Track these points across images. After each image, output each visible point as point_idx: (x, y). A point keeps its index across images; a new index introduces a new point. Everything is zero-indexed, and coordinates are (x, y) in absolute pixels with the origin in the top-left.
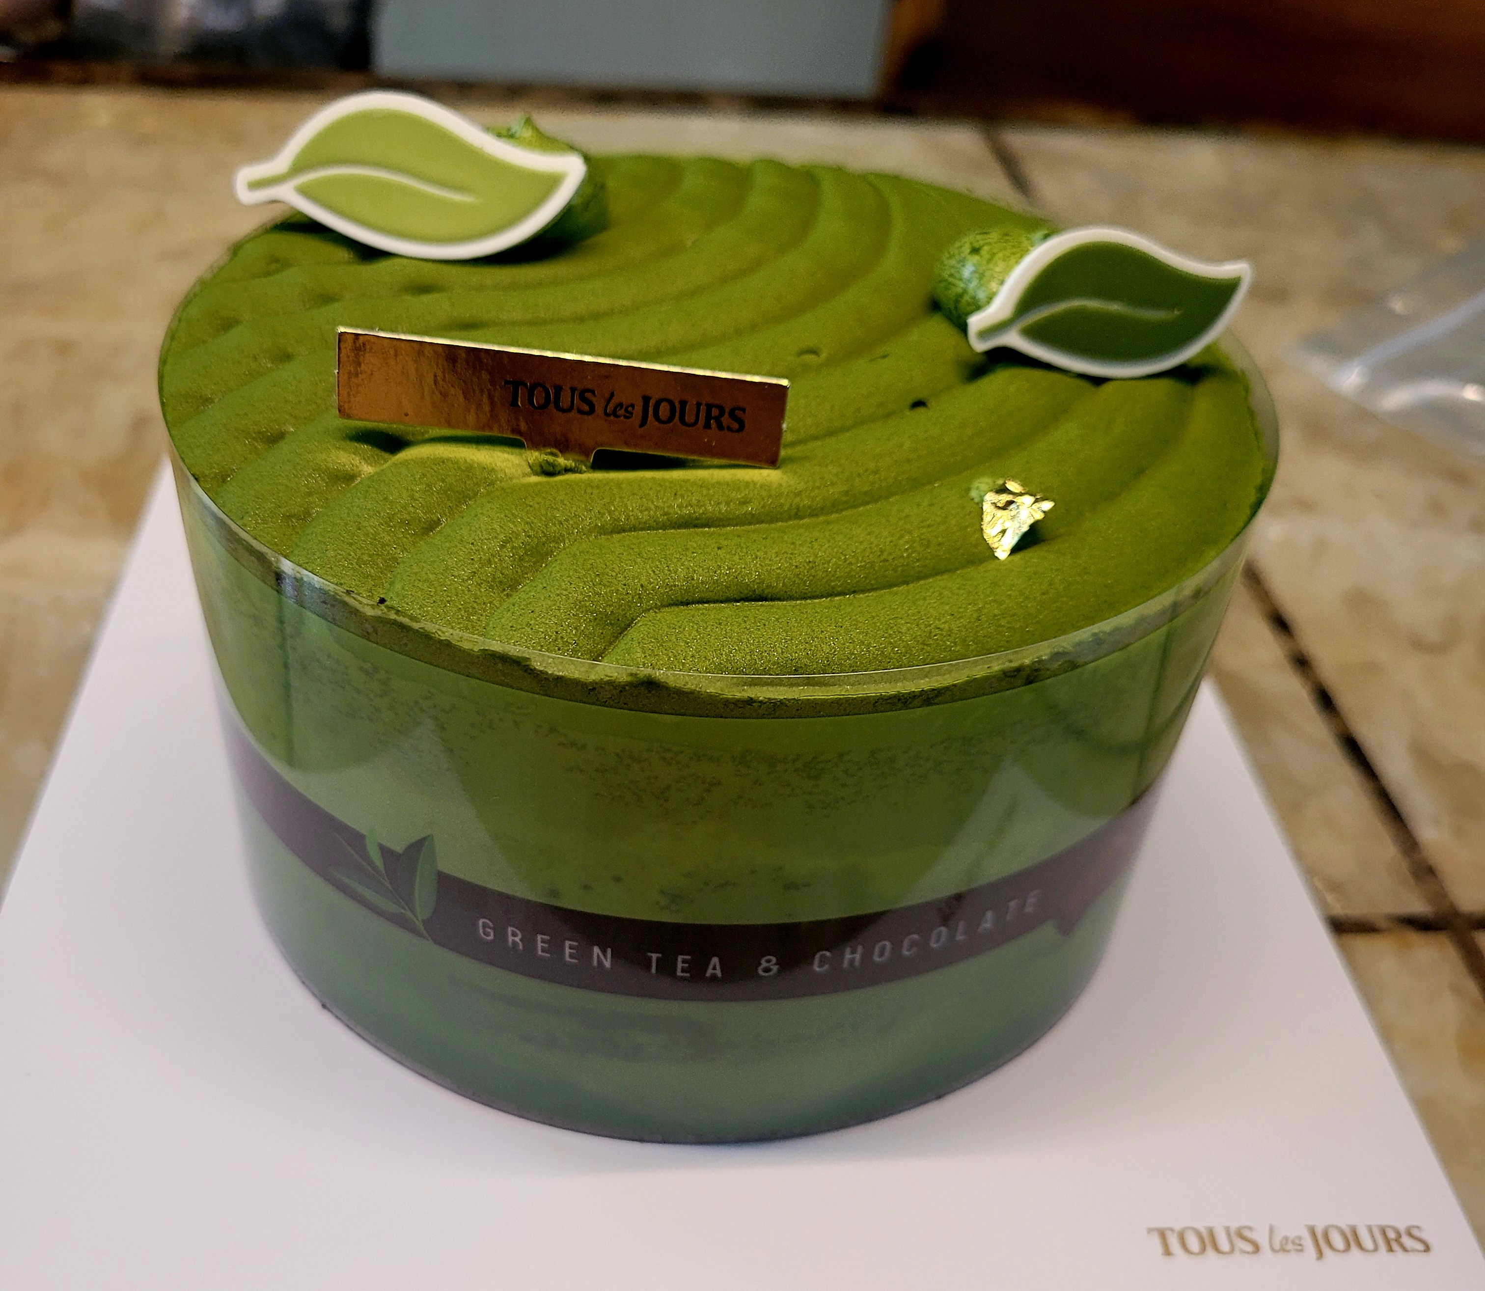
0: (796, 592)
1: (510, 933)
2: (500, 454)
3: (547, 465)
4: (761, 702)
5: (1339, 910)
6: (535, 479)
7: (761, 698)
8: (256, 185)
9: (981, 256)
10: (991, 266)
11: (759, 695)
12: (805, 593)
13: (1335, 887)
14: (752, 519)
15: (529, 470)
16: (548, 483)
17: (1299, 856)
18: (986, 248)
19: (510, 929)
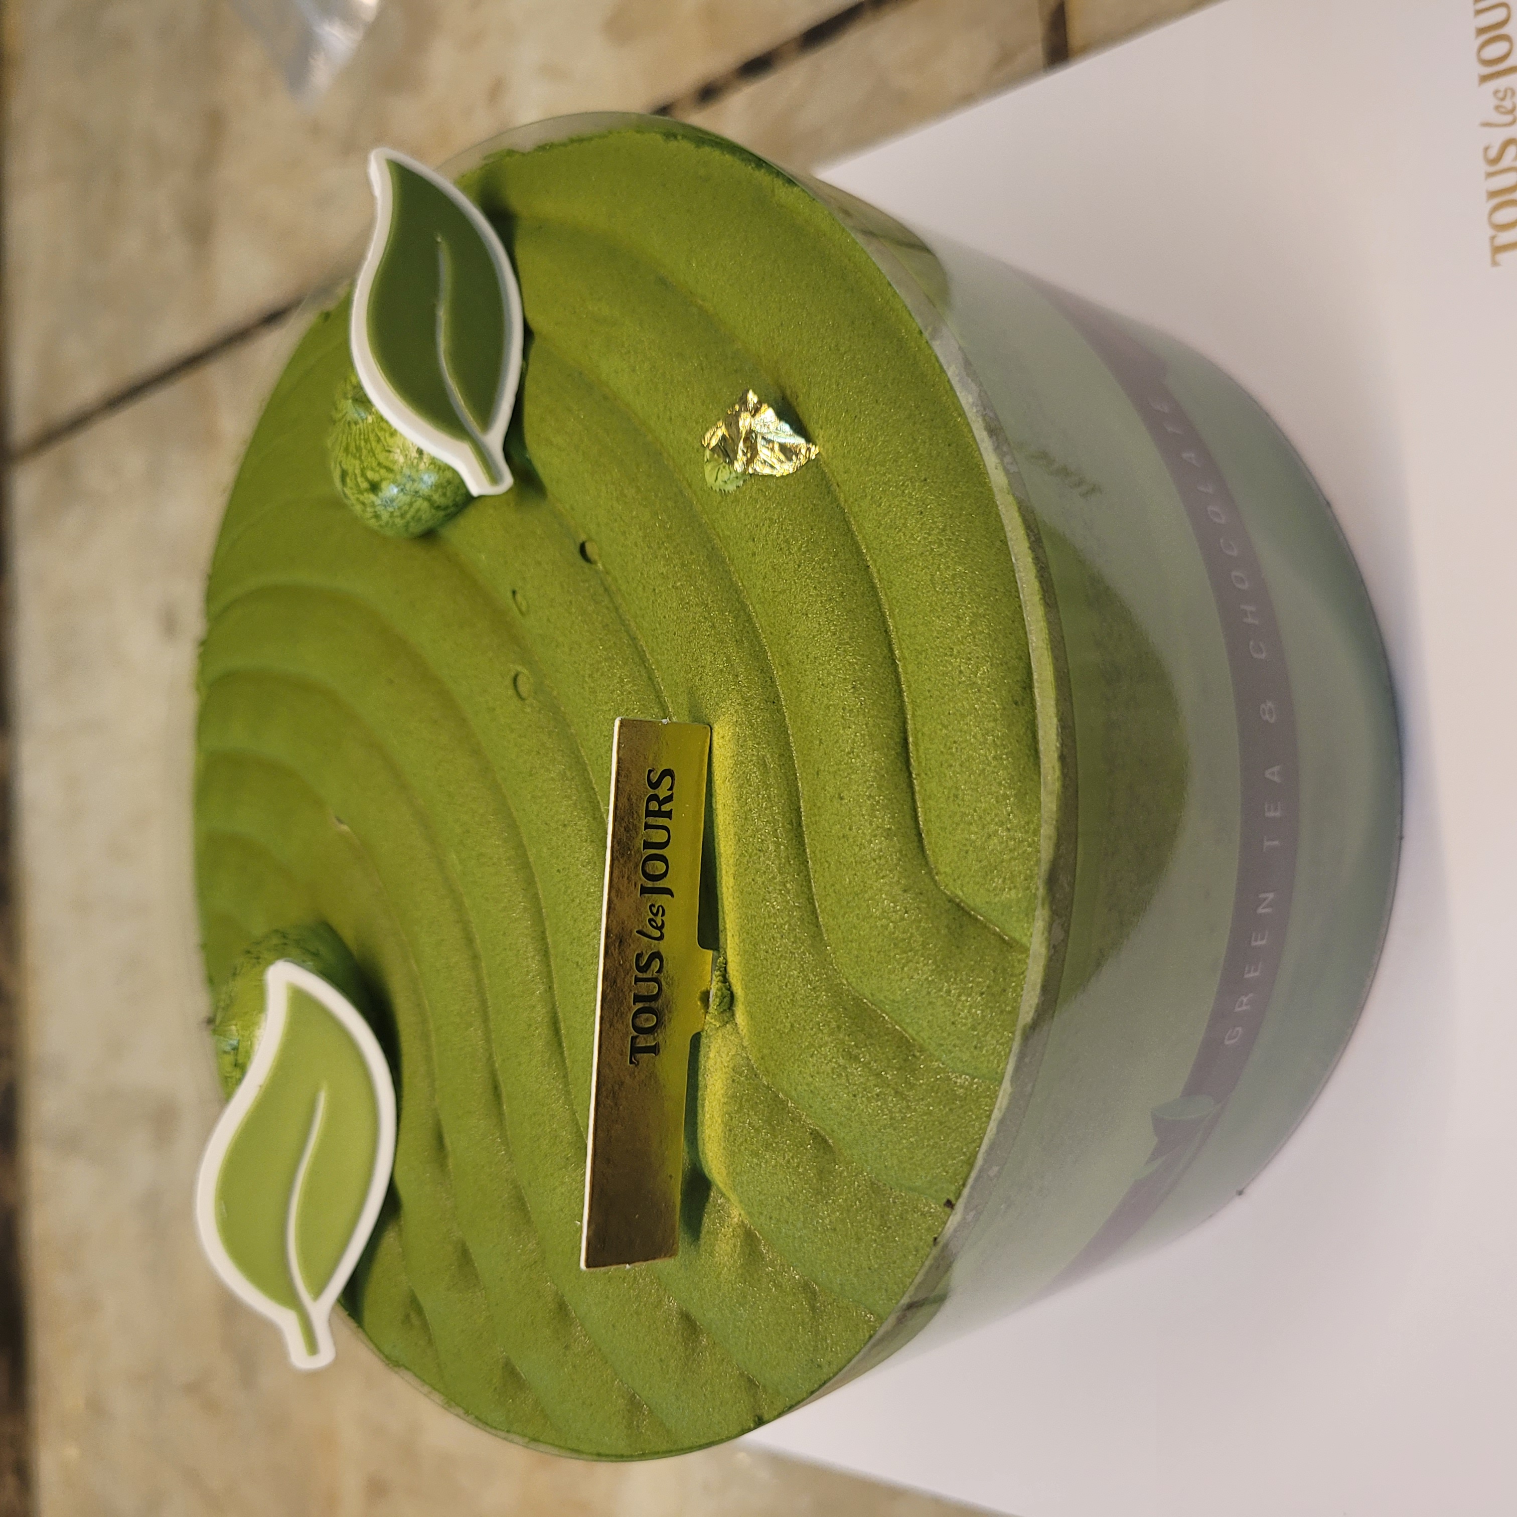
0: (895, 703)
1: (1240, 1009)
2: (711, 1062)
3: (723, 1004)
4: (1062, 745)
5: (1037, 51)
6: (741, 1016)
7: (1058, 745)
8: (312, 1346)
9: (382, 480)
10: (396, 468)
11: (1054, 748)
12: (895, 691)
13: (1005, 57)
14: (785, 756)
15: (728, 1025)
16: (749, 1004)
17: (968, 99)
18: (370, 474)
19: (1238, 1009)
